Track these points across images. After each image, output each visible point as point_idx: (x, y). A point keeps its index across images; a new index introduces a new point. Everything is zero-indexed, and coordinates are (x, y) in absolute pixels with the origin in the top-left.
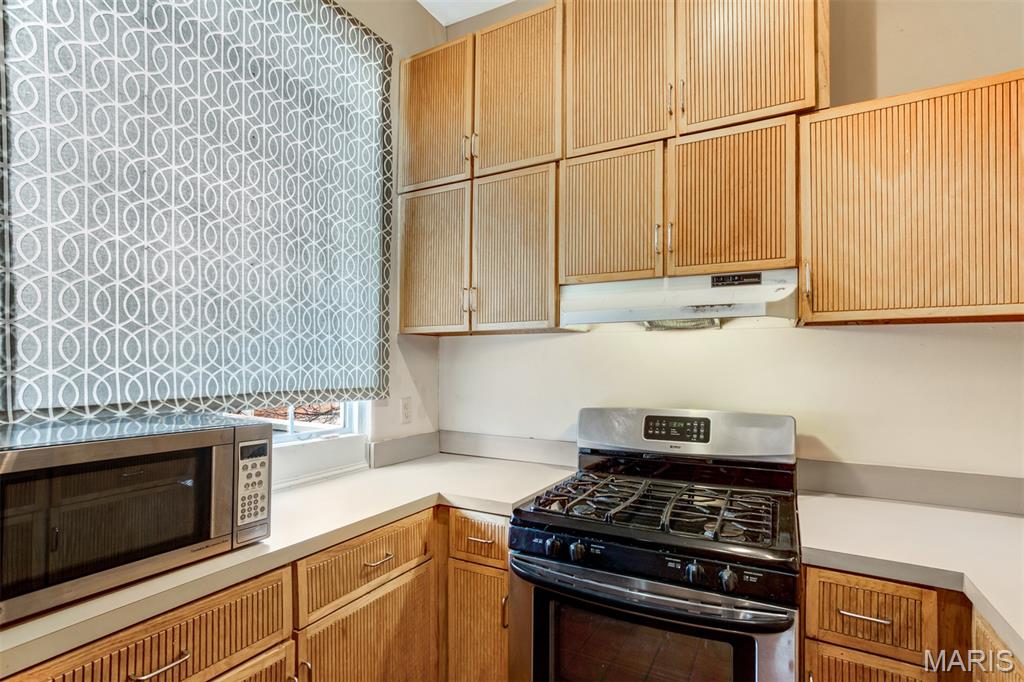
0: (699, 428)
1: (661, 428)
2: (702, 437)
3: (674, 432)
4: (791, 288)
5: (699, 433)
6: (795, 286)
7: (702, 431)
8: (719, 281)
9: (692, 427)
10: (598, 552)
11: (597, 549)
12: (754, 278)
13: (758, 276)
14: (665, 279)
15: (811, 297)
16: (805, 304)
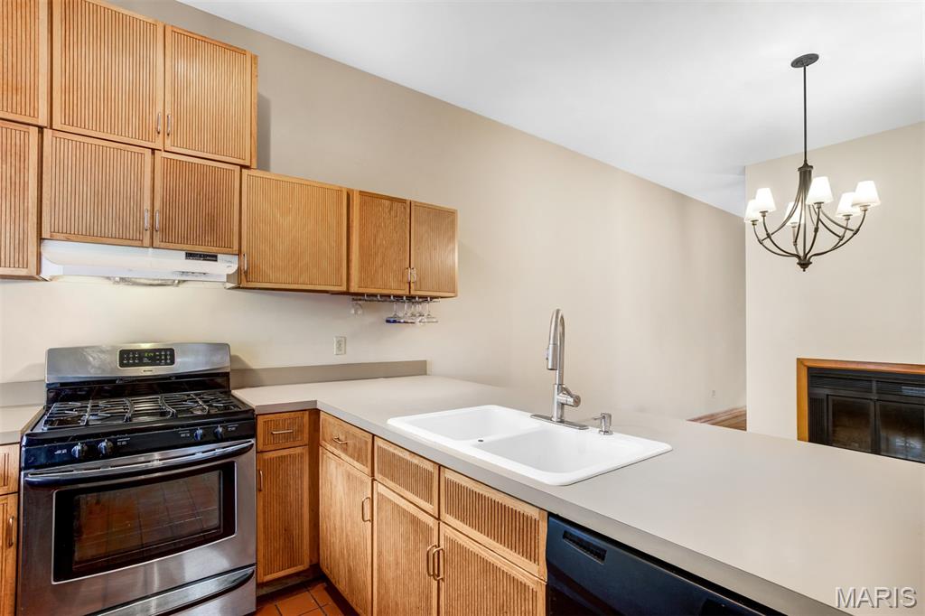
0: (166, 355)
1: (134, 358)
2: (168, 361)
3: (146, 360)
4: (234, 268)
5: (166, 359)
6: (237, 266)
7: (168, 357)
8: (190, 255)
9: (160, 355)
10: (124, 443)
11: (122, 441)
12: (213, 258)
13: (216, 256)
14: (150, 249)
15: (246, 273)
16: (243, 277)
